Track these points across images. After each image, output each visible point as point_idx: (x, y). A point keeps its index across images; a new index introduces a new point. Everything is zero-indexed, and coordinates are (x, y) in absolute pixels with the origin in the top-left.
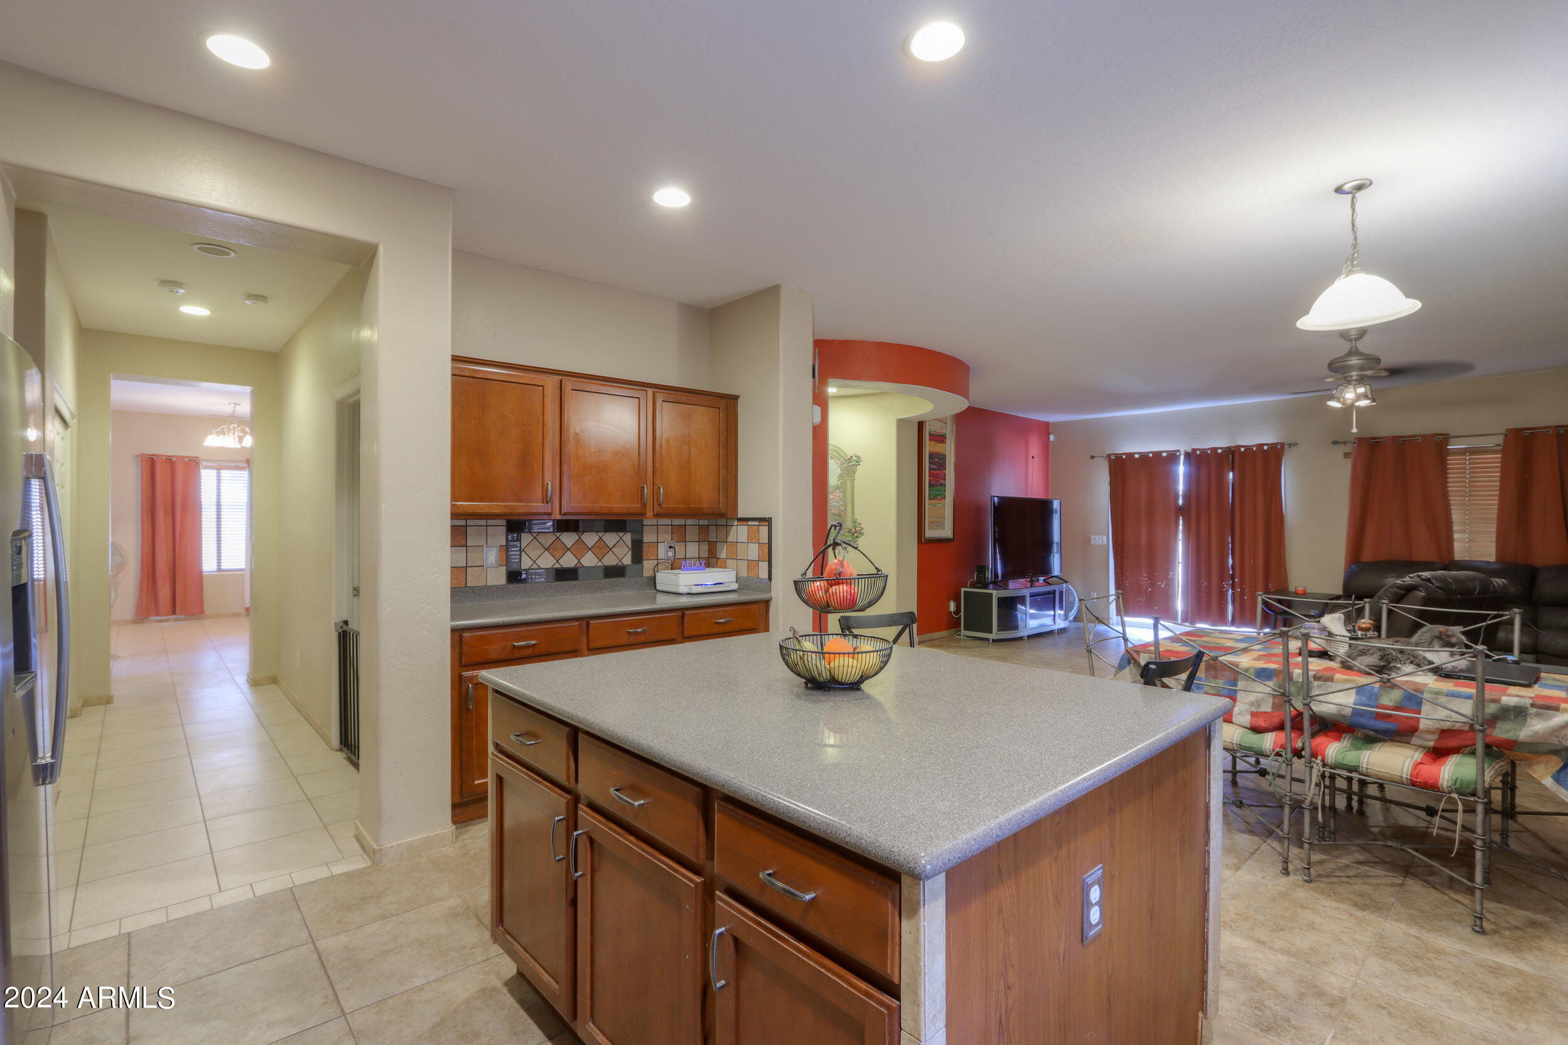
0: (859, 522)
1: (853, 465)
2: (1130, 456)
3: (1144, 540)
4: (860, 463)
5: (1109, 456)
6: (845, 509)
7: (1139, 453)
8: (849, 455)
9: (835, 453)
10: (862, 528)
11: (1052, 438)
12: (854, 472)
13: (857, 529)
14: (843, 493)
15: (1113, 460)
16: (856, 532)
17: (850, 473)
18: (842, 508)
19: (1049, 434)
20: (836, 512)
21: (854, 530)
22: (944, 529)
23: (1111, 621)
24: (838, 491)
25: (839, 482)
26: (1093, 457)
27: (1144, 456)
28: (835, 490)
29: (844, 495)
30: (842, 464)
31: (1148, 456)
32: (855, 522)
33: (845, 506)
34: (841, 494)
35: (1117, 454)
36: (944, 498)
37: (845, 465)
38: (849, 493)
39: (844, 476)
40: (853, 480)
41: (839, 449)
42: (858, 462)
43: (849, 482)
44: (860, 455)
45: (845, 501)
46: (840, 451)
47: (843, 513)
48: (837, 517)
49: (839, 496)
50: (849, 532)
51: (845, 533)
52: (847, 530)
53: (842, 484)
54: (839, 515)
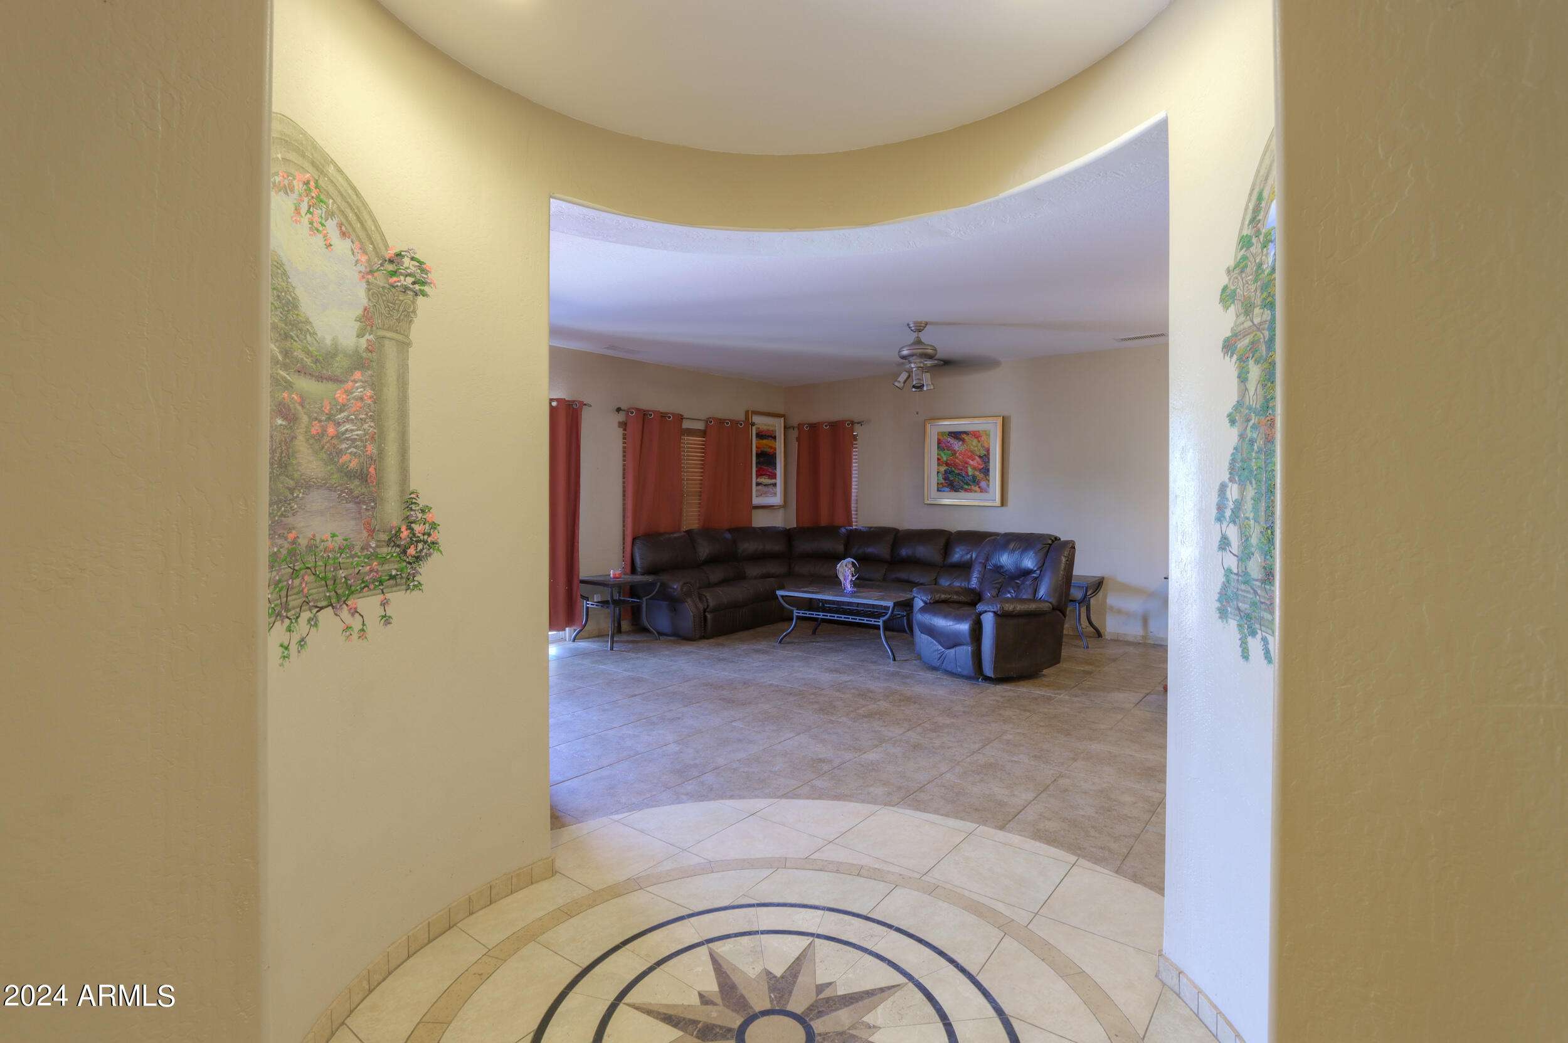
0: (422, 502)
1: (405, 289)
4: (426, 288)
6: (381, 451)
8: (396, 245)
9: (351, 216)
10: (434, 526)
12: (408, 315)
13: (417, 528)
14: (373, 386)
16: (414, 540)
17: (396, 316)
18: (372, 449)
20: (354, 464)
21: (405, 533)
24: (357, 375)
25: (366, 342)
28: (351, 370)
29: (377, 399)
30: (371, 272)
32: (409, 502)
33: (378, 438)
34: (369, 392)
37: (380, 280)
38: (391, 393)
39: (378, 321)
40: (404, 345)
42: (424, 283)
43: (390, 349)
44: (429, 263)
45: (377, 417)
47: (372, 470)
48: (357, 482)
49: (361, 399)
50: (393, 540)
51: (377, 546)
52: (384, 537)
53: (368, 350)
54: (362, 476)
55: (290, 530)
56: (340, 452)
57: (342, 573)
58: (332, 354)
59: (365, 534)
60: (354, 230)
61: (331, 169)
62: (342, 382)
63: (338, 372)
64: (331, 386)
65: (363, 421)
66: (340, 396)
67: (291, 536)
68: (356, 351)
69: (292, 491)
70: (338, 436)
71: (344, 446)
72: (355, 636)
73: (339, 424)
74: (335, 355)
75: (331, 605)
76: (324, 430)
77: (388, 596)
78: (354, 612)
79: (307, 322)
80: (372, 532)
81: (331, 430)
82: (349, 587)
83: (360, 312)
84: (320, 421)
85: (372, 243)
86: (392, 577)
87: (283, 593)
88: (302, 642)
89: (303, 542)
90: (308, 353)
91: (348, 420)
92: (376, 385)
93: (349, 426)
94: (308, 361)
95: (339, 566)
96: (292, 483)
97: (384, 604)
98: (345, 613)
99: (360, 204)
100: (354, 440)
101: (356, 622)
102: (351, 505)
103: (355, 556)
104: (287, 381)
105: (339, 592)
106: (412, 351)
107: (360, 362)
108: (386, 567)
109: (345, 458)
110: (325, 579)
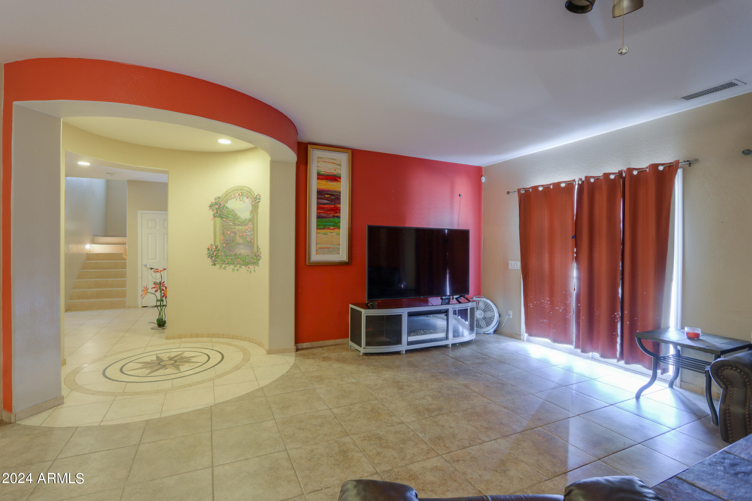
1: (257, 202)
2: (535, 188)
3: (546, 266)
5: (519, 190)
6: (254, 237)
7: (542, 186)
9: (249, 194)
10: (261, 253)
11: (483, 179)
12: (258, 208)
15: (522, 194)
16: (258, 256)
17: (256, 209)
18: (252, 237)
19: (482, 176)
20: (249, 240)
21: (257, 254)
22: (339, 254)
23: (522, 337)
25: (251, 216)
26: (508, 193)
27: (546, 188)
28: (249, 223)
29: (253, 227)
30: (252, 201)
31: (549, 187)
32: (258, 247)
33: (253, 235)
34: (252, 226)
35: (527, 188)
36: (339, 228)
38: (255, 225)
39: (253, 211)
41: (251, 190)
42: (260, 199)
43: (255, 215)
45: (253, 231)
46: (251, 192)
47: (252, 241)
48: (250, 243)
49: (251, 227)
50: (255, 255)
51: (253, 256)
52: (254, 254)
53: (252, 218)
54: (251, 242)
55: (235, 251)
56: (247, 238)
57: (247, 260)
58: (244, 221)
59: (251, 253)
60: (249, 196)
61: (245, 188)
62: (247, 225)
63: (246, 224)
64: (245, 226)
65: (251, 232)
66: (247, 228)
67: (235, 252)
68: (250, 218)
69: (235, 245)
70: (246, 235)
71: (247, 237)
72: (249, 272)
73: (246, 233)
74: (245, 221)
75: (244, 265)
76: (243, 235)
77: (255, 266)
78: (249, 268)
79: (239, 217)
80: (252, 253)
81: (245, 234)
82: (248, 263)
83: (250, 211)
84: (242, 233)
85: (252, 196)
86: (255, 263)
87: (233, 261)
88: (238, 270)
89: (238, 253)
90: (239, 222)
91: (248, 232)
92: (253, 224)
93: (248, 233)
94: (240, 223)
95: (246, 259)
96: (235, 244)
97: (254, 268)
98: (247, 267)
99: (250, 190)
100: (249, 236)
101: (249, 270)
102: (249, 248)
103: (249, 257)
104: (234, 228)
105: (246, 263)
106: (259, 215)
107: (250, 220)
108: (254, 261)
109: (247, 239)
110: (243, 260)
